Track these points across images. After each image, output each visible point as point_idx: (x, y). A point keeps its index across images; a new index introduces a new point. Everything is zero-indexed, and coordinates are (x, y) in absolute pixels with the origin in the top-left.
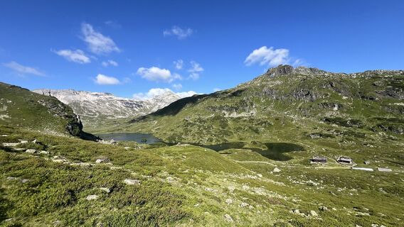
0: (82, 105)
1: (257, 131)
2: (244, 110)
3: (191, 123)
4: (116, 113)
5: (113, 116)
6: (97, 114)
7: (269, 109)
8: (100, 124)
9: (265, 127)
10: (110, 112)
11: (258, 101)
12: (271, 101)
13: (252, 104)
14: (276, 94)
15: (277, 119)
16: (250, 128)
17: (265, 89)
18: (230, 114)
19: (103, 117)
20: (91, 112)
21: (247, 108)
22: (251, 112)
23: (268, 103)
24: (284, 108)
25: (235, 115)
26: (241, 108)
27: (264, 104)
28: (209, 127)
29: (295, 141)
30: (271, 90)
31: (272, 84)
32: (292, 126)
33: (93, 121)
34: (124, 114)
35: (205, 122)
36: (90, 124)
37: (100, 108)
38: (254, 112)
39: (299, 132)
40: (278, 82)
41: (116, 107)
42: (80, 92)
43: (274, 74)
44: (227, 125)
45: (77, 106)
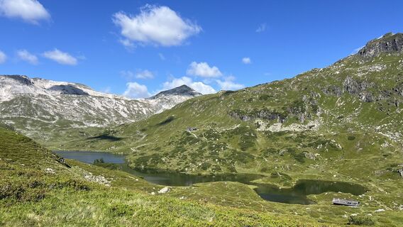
0: (34, 102)
1: (301, 158)
2: (297, 120)
3: (192, 138)
4: (89, 118)
5: (81, 124)
6: (57, 118)
7: (348, 119)
8: (57, 136)
9: (322, 151)
10: (78, 117)
11: (331, 104)
12: (356, 105)
13: (315, 109)
14: (367, 90)
15: (352, 138)
16: (290, 150)
17: (348, 80)
18: (268, 126)
19: (64, 124)
20: (47, 113)
21: (302, 117)
22: (311, 124)
23: (349, 108)
24: (378, 118)
25: (277, 127)
26: (292, 115)
27: (341, 110)
28: (218, 147)
29: (366, 181)
30: (359, 81)
31: (364, 71)
32: (376, 151)
33: (47, 129)
34: (101, 121)
35: (216, 136)
36: (40, 134)
37: (62, 108)
38: (316, 124)
39: (381, 164)
40: (378, 68)
41: (90, 107)
42: (35, 79)
43: (372, 52)
44: (251, 144)
45: (26, 103)
